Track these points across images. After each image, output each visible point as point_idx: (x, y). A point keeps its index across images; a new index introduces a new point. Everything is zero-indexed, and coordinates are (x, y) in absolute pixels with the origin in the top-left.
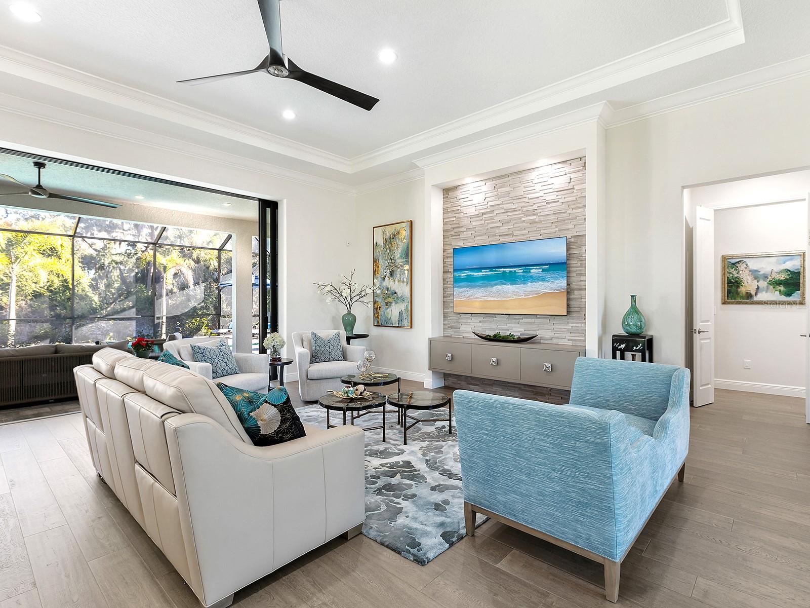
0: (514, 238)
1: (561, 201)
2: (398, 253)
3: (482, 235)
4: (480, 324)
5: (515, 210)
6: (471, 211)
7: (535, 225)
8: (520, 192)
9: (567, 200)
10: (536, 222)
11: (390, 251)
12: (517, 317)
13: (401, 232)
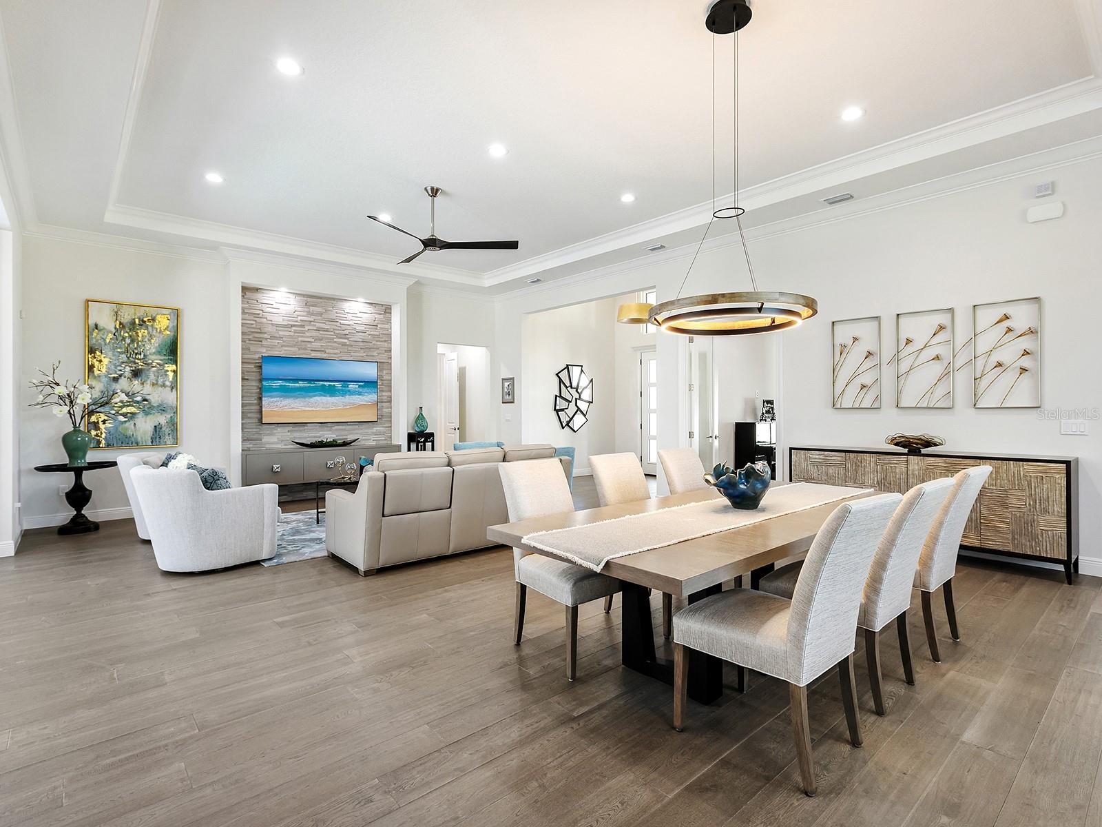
0: (325, 355)
1: (367, 332)
2: (152, 347)
3: (292, 347)
4: (289, 434)
5: (327, 330)
6: (278, 320)
7: (346, 347)
8: (332, 315)
9: (372, 333)
10: (347, 345)
11: (133, 341)
12: (329, 425)
13: (158, 317)
